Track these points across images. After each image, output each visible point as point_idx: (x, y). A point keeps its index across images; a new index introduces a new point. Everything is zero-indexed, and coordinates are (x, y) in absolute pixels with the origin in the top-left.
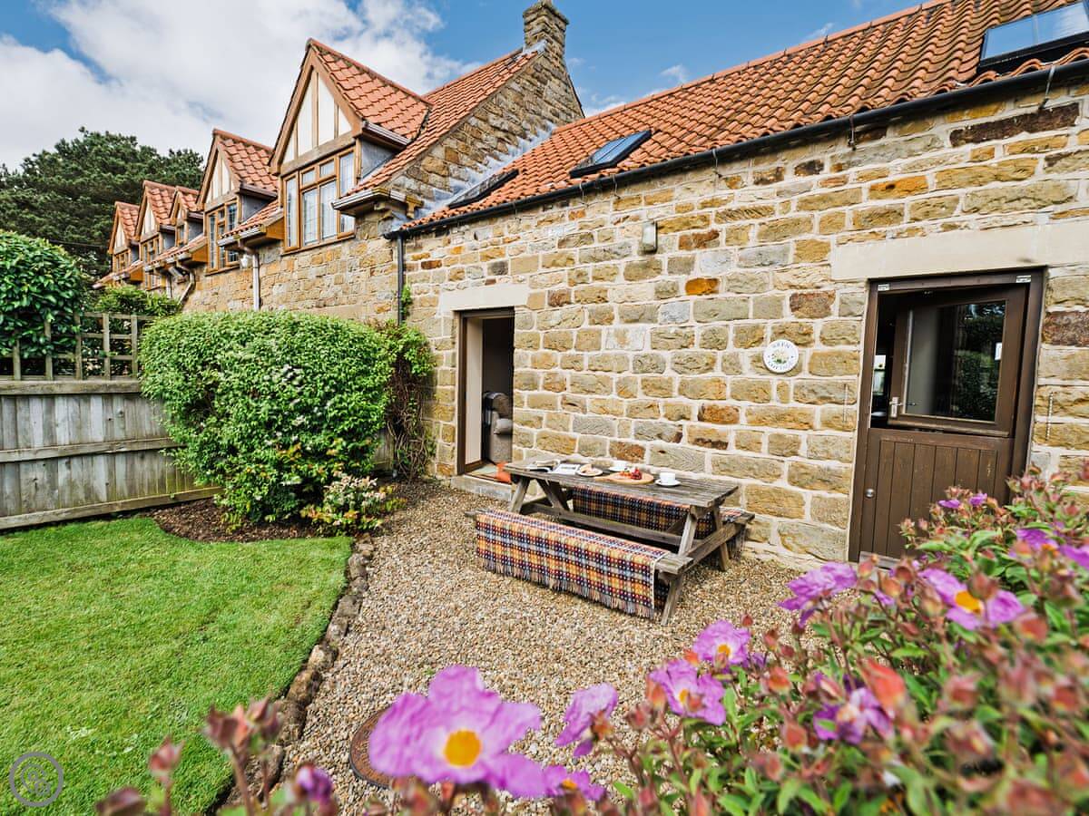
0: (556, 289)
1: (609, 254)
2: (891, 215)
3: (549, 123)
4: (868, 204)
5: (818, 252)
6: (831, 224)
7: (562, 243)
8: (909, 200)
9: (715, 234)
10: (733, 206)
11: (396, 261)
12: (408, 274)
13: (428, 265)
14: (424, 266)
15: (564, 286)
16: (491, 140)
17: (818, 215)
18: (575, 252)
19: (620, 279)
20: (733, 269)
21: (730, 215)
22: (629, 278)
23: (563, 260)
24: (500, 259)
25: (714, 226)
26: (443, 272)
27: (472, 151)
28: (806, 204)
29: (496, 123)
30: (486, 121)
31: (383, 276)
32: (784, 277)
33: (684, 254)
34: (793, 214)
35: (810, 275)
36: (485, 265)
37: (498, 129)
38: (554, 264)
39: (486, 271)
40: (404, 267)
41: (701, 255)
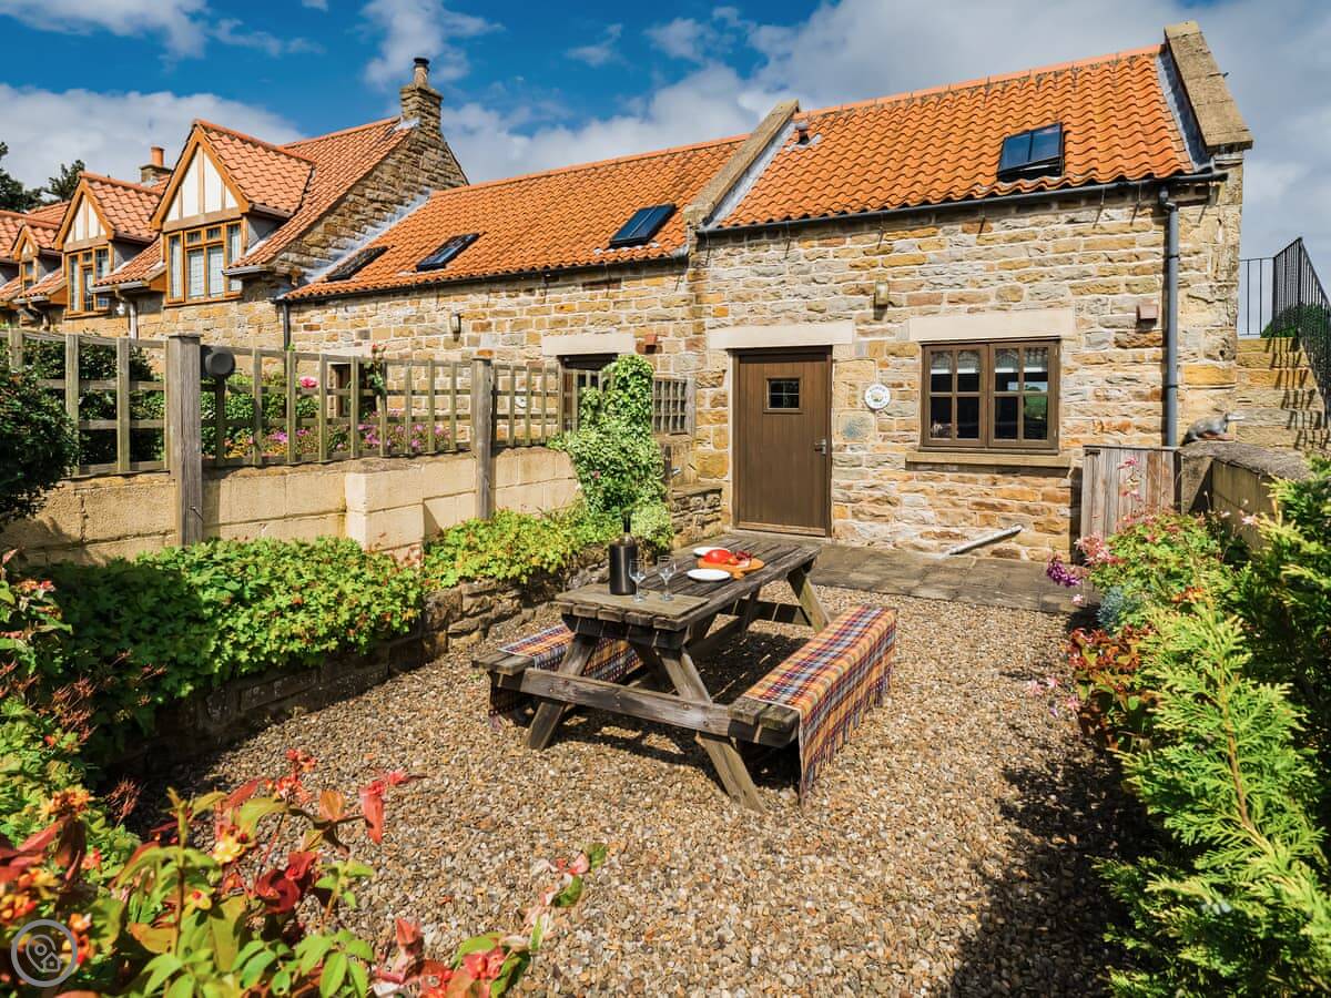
0: (403, 351)
1: (436, 331)
2: (562, 322)
3: (426, 188)
4: (555, 315)
5: (535, 339)
6: (540, 325)
7: (406, 320)
8: (569, 315)
9: (490, 324)
10: (497, 308)
11: (281, 322)
12: (293, 334)
13: (309, 328)
14: (306, 328)
15: (409, 349)
16: (369, 211)
17: (535, 319)
18: (414, 328)
19: (442, 348)
20: (500, 346)
21: (496, 313)
22: (447, 348)
23: (406, 333)
24: (364, 328)
25: (489, 319)
26: (321, 335)
27: (350, 222)
28: (530, 312)
29: (374, 196)
30: (363, 196)
31: (270, 333)
32: (523, 352)
33: (474, 334)
34: (524, 317)
35: (532, 351)
36: (354, 332)
37: (376, 201)
38: (401, 335)
39: (354, 337)
40: (288, 328)
41: (484, 336)
